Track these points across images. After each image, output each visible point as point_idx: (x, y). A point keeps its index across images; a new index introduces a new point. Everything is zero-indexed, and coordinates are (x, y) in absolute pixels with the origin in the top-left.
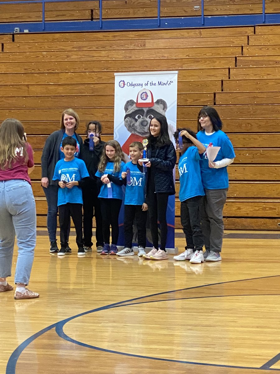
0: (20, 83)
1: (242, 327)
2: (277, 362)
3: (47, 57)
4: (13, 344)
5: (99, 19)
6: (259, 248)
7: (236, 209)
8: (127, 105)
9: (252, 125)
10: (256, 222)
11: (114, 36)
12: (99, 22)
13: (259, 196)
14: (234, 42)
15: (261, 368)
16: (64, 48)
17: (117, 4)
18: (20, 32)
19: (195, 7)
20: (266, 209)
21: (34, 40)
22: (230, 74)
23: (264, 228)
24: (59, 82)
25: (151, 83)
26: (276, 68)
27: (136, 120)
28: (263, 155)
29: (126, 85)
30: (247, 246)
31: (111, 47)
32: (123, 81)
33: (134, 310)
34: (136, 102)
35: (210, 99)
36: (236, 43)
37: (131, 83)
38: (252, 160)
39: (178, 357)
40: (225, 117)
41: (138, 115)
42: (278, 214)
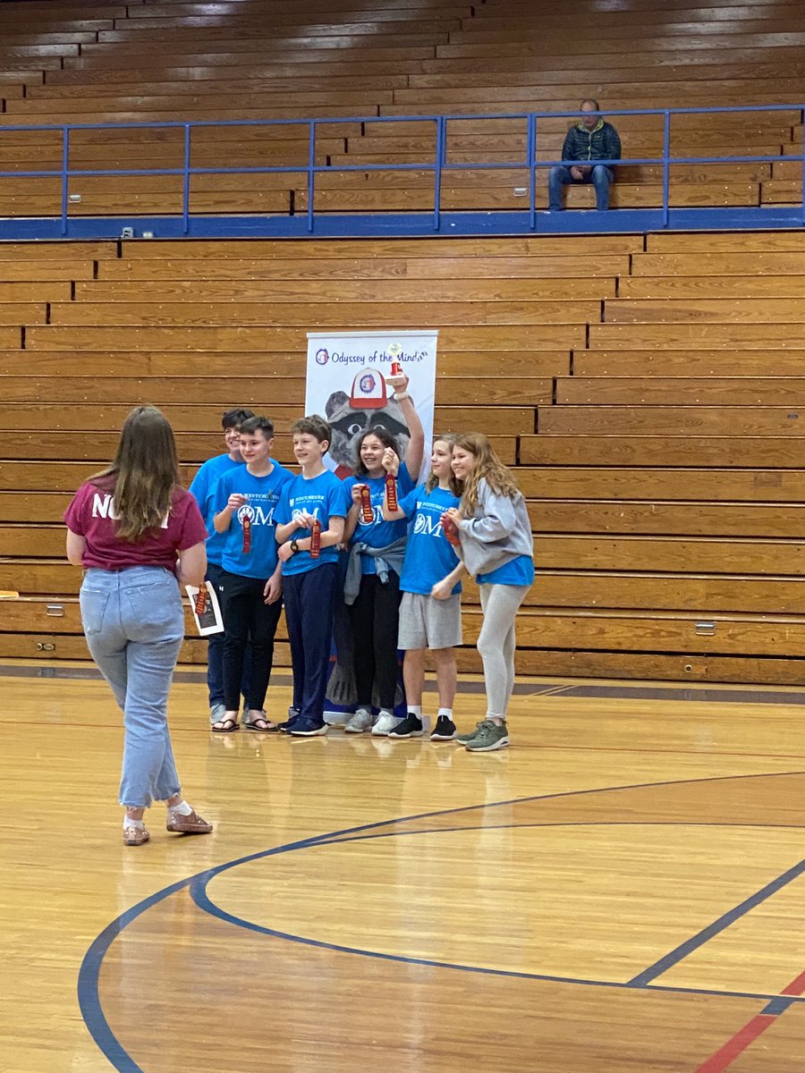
0: (131, 348)
1: (594, 893)
2: (664, 971)
3: (192, 292)
4: (95, 922)
5: (307, 211)
6: (641, 719)
7: (594, 632)
8: (332, 403)
9: (633, 451)
10: (639, 663)
11: (340, 251)
12: (306, 218)
13: (646, 605)
14: (599, 269)
15: (630, 985)
16: (228, 273)
17: (347, 179)
18: (135, 236)
19: (517, 190)
20: (659, 633)
21: (164, 255)
22: (590, 337)
23: (655, 676)
24: (216, 349)
25: (381, 356)
26: (690, 327)
27: (350, 436)
28: (655, 515)
29: (330, 359)
30: (617, 715)
31: (331, 273)
32: (325, 350)
33: (361, 851)
34: (350, 396)
35: (544, 392)
36: (603, 269)
37: (340, 355)
38: (632, 526)
39: (449, 956)
40: (575, 432)
41: (353, 426)
42: (686, 646)
